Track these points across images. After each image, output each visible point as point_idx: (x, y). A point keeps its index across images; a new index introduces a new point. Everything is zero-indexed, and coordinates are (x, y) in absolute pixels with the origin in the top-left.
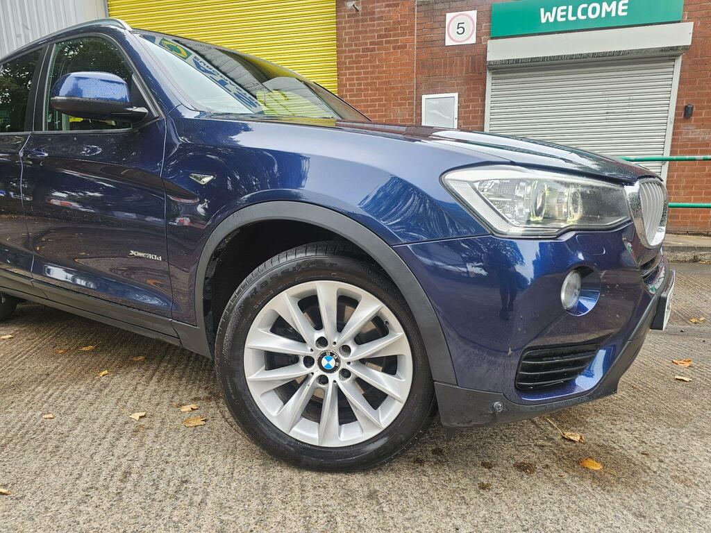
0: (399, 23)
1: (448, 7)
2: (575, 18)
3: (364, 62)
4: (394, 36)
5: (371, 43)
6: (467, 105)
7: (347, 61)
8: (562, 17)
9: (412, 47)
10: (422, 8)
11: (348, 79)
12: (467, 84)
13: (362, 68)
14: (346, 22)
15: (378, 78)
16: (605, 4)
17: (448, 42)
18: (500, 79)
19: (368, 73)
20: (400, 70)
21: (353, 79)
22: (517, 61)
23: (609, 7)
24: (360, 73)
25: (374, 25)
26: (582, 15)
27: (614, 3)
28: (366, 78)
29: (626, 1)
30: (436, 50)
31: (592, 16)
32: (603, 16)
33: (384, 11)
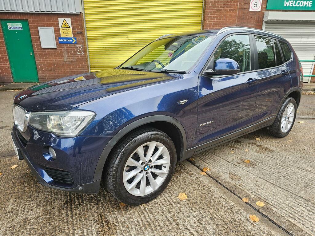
2: (295, 6)
4: (230, 5)
5: (220, 7)
8: (291, 4)
9: (236, 10)
11: (209, 22)
13: (216, 17)
15: (222, 22)
16: (305, 1)
17: (251, 10)
18: (268, 26)
20: (230, 19)
23: (306, 2)
26: (298, 5)
27: (308, 1)
28: (217, 22)
29: (312, 2)
30: (246, 12)
31: (301, 6)
32: (304, 6)
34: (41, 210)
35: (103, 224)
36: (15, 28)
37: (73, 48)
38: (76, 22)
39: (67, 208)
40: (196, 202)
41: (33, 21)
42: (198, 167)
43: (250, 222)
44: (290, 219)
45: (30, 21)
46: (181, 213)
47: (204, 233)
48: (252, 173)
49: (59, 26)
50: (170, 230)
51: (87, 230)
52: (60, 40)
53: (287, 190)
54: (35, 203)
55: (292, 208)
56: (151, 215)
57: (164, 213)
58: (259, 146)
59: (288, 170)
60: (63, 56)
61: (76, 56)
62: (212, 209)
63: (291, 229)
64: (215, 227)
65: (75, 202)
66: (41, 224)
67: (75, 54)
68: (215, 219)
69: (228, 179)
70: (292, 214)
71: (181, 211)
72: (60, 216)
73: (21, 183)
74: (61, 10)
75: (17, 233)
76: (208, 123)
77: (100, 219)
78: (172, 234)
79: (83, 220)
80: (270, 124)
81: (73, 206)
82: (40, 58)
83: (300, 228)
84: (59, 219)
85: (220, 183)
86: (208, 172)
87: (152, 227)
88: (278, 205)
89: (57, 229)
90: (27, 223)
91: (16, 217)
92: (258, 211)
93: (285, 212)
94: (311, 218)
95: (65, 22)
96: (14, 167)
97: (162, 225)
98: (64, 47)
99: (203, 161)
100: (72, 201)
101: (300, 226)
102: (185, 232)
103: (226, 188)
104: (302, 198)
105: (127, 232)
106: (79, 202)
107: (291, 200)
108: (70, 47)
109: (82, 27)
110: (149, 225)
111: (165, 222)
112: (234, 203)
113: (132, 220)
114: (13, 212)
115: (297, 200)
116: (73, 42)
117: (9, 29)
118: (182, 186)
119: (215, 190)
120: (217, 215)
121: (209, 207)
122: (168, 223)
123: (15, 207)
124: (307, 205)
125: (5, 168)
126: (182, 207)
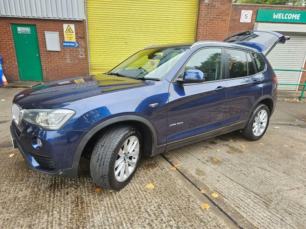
0: (224, 11)
1: (243, 8)
2: (284, 18)
3: (209, 25)
4: (222, 16)
5: (213, 18)
7: (203, 23)
8: (280, 17)
9: (228, 21)
10: (233, 7)
11: (202, 31)
13: (208, 27)
14: (204, 8)
15: (214, 31)
16: (293, 15)
17: (241, 21)
19: (210, 29)
20: (222, 29)
21: (204, 31)
24: (207, 29)
25: (215, 11)
26: (286, 17)
27: (296, 15)
28: (209, 31)
29: (300, 15)
30: (236, 23)
31: (289, 18)
32: (292, 19)
33: (219, 6)
34: (29, 191)
35: (78, 204)
36: (24, 32)
37: (76, 51)
38: (79, 28)
39: (50, 190)
40: (161, 191)
41: (40, 26)
42: (170, 163)
43: (201, 209)
44: (236, 208)
45: (38, 26)
46: (145, 199)
47: (160, 216)
48: (217, 170)
49: (63, 31)
50: (133, 211)
51: (64, 208)
52: (64, 44)
53: (243, 185)
54: (25, 185)
55: (242, 200)
56: (119, 200)
57: (131, 198)
58: (230, 147)
59: (250, 169)
60: (66, 59)
61: (78, 59)
62: (172, 198)
63: (235, 216)
64: (171, 211)
65: (58, 186)
66: (28, 202)
67: (77, 57)
68: (173, 205)
69: (194, 174)
70: (239, 205)
71: (146, 198)
72: (44, 196)
73: (16, 169)
74: (66, 17)
75: (7, 207)
76: (178, 124)
77: (76, 200)
78: (133, 215)
79: (63, 201)
80: (242, 127)
81: (56, 190)
82: (45, 60)
83: (242, 216)
84: (43, 199)
85: (185, 177)
86: (178, 168)
87: (118, 209)
88: (230, 197)
89: (40, 206)
90: (17, 201)
91: (8, 195)
92: (211, 201)
93: (234, 203)
94: (255, 209)
95: (69, 27)
96: (11, 156)
97: (126, 208)
98: (67, 50)
99: (176, 158)
100: (56, 186)
101: (243, 214)
102: (144, 214)
103: (190, 181)
104: (254, 192)
105: (96, 211)
106: (61, 187)
107: (243, 194)
108: (72, 51)
109: (84, 33)
110: (116, 207)
111: (130, 205)
112: (193, 193)
113: (103, 202)
114: (6, 191)
115: (248, 194)
116: (76, 46)
117: (18, 33)
118: (152, 178)
119: (180, 182)
120: (175, 202)
121: (170, 196)
122: (132, 206)
123: (8, 188)
124: (255, 198)
125: (4, 156)
126: (147, 195)
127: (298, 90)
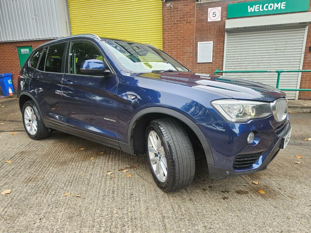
0: (188, 12)
1: (209, 5)
2: (263, 10)
3: (174, 29)
4: (186, 18)
5: (177, 21)
6: (216, 46)
7: (167, 28)
8: (257, 9)
9: (194, 22)
10: (198, 6)
11: (167, 36)
12: (217, 37)
13: (173, 31)
14: (166, 12)
15: (179, 35)
16: (276, 4)
17: (209, 20)
18: (230, 35)
19: (175, 33)
20: (189, 32)
21: (169, 36)
22: (238, 28)
23: (277, 5)
24: (172, 33)
25: (178, 13)
26: (266, 9)
27: (280, 4)
28: (175, 35)
29: (284, 3)
30: (204, 23)
31: (270, 9)
32: (275, 9)
33: (182, 8)
36: (25, 52)
45: (33, 47)
117: (22, 53)
127: (299, 99)
